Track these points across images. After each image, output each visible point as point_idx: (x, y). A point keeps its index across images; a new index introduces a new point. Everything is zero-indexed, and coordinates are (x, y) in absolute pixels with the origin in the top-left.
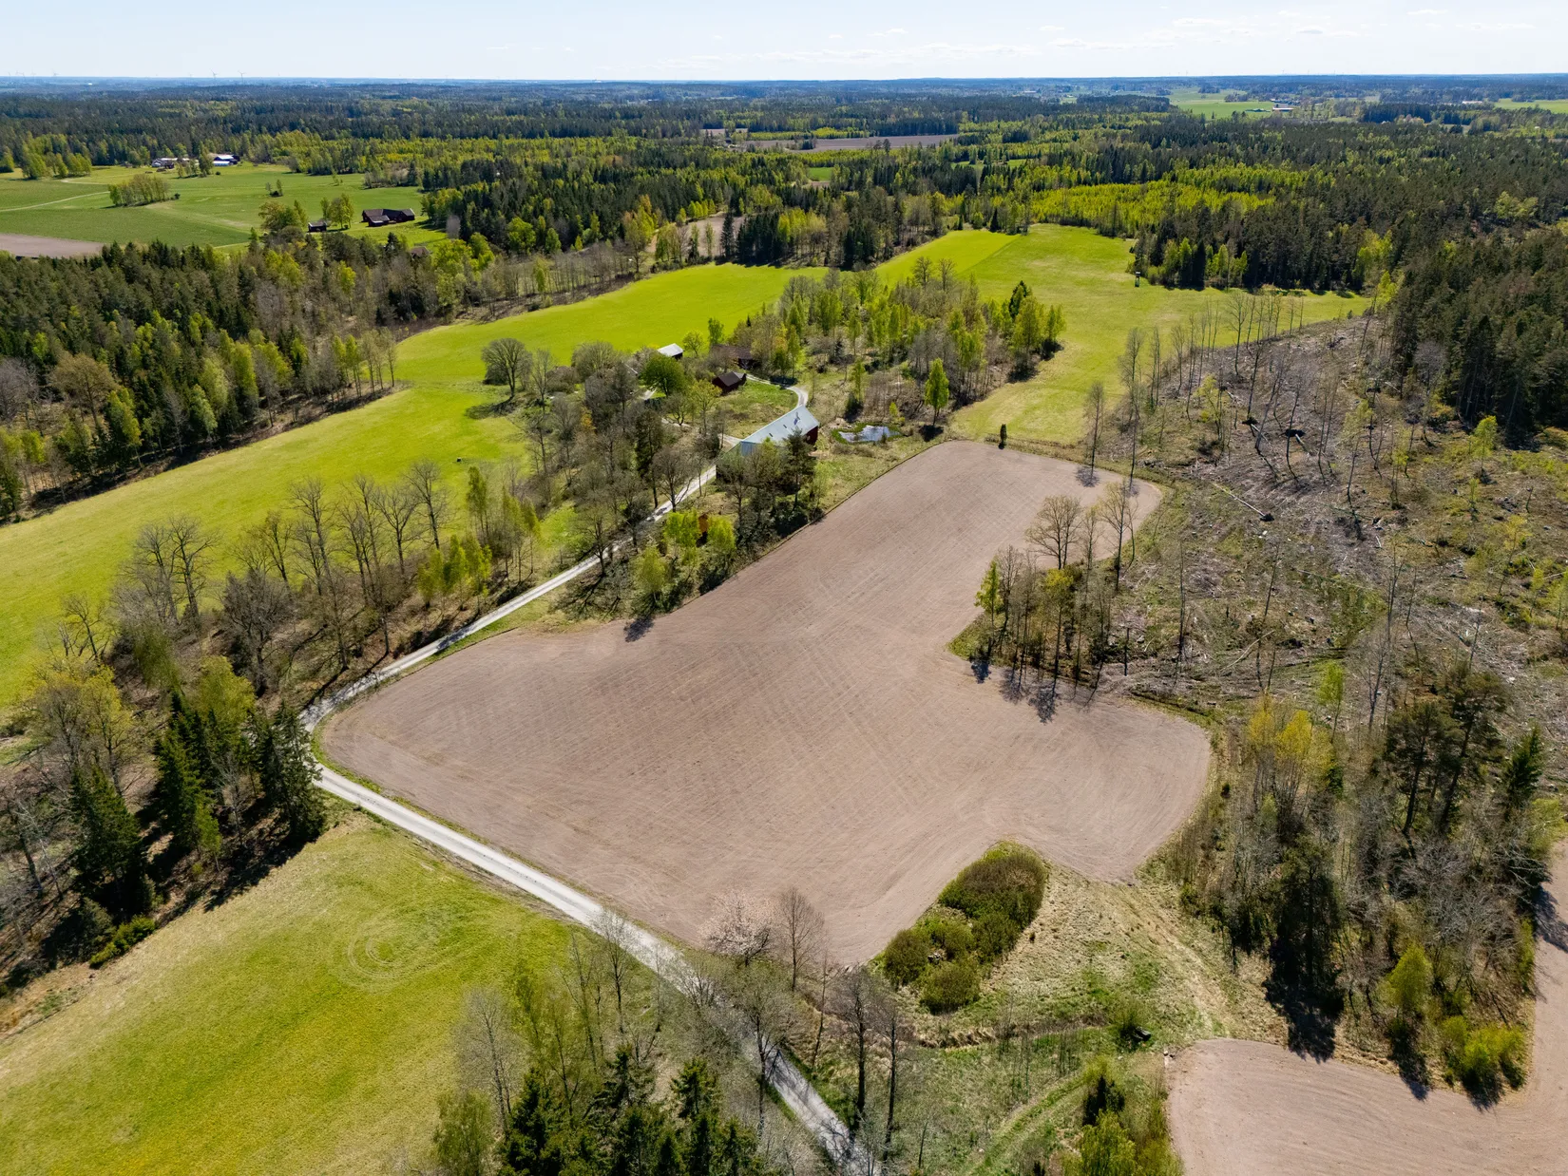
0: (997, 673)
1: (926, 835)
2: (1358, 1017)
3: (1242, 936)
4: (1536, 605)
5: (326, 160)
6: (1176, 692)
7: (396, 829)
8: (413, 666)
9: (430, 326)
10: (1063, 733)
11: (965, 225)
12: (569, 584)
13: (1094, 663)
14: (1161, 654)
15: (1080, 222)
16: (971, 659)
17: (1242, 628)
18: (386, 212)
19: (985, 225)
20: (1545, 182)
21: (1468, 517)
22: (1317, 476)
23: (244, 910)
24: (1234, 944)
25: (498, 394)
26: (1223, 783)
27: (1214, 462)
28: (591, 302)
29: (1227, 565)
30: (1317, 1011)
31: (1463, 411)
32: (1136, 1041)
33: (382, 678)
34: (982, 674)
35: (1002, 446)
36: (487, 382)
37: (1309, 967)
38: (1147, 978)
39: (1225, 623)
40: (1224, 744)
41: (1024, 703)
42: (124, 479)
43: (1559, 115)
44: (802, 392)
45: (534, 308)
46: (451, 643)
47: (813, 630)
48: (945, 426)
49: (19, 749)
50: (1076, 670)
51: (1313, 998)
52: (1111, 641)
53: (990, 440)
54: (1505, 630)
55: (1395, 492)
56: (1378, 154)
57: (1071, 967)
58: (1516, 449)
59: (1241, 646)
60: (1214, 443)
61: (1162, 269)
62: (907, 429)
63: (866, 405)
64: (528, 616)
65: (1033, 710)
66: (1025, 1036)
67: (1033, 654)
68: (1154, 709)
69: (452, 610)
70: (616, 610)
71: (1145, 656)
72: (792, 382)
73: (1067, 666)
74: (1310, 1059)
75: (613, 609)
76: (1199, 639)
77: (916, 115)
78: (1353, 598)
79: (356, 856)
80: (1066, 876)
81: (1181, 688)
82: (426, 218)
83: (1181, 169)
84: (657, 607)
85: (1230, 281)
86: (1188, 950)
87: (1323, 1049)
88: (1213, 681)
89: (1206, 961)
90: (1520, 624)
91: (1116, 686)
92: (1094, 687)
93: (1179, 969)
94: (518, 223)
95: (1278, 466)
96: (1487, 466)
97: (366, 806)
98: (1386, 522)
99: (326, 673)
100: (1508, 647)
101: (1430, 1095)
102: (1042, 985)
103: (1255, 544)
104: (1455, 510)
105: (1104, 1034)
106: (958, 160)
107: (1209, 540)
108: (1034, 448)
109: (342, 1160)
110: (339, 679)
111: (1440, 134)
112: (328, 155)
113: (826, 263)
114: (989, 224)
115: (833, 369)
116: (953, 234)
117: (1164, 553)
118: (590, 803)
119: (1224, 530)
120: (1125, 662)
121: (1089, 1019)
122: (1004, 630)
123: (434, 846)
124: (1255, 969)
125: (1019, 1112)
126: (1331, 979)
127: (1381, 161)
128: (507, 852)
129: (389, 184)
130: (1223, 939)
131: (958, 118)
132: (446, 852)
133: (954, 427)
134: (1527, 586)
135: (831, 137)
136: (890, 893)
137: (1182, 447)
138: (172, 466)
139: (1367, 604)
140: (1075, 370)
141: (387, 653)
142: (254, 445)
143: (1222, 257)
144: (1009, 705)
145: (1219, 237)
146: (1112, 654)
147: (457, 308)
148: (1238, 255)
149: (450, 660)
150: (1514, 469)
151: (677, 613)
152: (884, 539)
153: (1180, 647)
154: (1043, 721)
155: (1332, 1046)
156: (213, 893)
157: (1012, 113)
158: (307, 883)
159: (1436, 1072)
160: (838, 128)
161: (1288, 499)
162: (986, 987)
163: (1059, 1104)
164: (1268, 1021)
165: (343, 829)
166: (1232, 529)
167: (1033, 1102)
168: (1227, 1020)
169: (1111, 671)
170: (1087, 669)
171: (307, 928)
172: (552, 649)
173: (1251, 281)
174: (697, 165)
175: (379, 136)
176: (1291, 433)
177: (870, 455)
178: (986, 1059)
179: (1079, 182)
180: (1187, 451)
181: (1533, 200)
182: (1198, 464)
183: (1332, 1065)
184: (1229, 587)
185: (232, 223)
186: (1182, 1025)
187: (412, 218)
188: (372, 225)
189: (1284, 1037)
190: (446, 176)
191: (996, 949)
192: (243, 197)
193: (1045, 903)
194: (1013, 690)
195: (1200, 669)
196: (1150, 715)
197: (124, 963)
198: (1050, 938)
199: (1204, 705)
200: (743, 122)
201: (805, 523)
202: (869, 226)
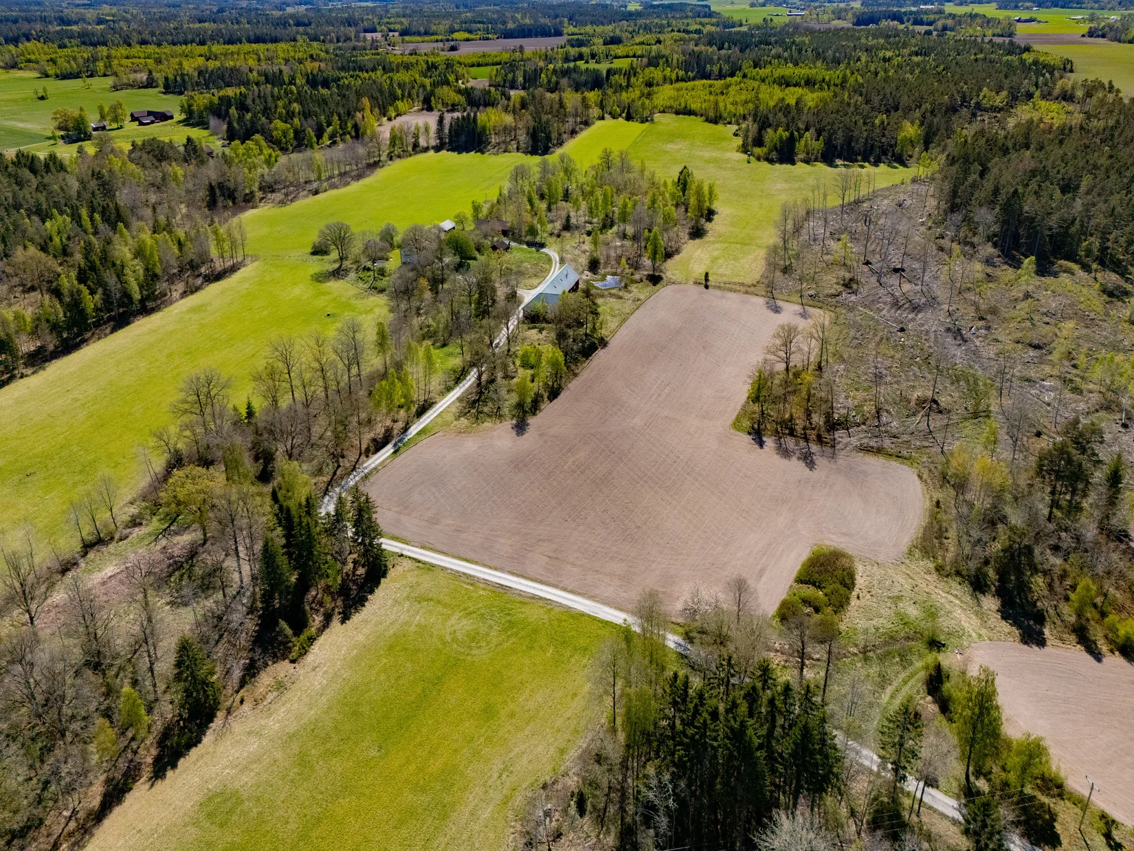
0: (769, 442)
1: (770, 544)
2: (1054, 623)
3: (978, 585)
4: (1082, 378)
5: (71, 67)
6: (885, 446)
7: (433, 566)
8: (383, 461)
9: (243, 209)
10: (827, 477)
11: (606, 115)
12: (460, 400)
13: (828, 431)
14: (868, 422)
15: (688, 112)
16: (749, 433)
17: (913, 403)
18: (150, 113)
19: (620, 115)
20: (1006, 77)
21: (1028, 324)
22: (923, 300)
23: (366, 621)
24: (974, 590)
25: (329, 262)
26: (935, 500)
27: (855, 293)
28: (355, 186)
29: (888, 363)
30: (1031, 622)
31: (1002, 251)
32: (939, 647)
33: (366, 471)
34: (761, 444)
35: (707, 287)
36: (314, 253)
37: (1020, 599)
38: (932, 613)
39: (901, 400)
40: (925, 476)
41: (794, 459)
42: (85, 341)
43: (992, 19)
44: (552, 252)
45: (316, 193)
46: (400, 444)
47: (638, 421)
48: (663, 275)
49: (150, 534)
50: (819, 437)
51: (1028, 616)
52: (836, 416)
53: (697, 283)
54: (1068, 395)
55: (978, 309)
56: (881, 55)
57: (887, 611)
58: (1044, 276)
59: (914, 415)
60: (851, 280)
61: (765, 150)
62: (637, 277)
63: (602, 261)
64: (441, 422)
65: (801, 464)
66: (874, 651)
67: (787, 428)
68: (876, 458)
69: (388, 423)
70: (501, 416)
71: (858, 425)
72: (542, 245)
73: (812, 435)
74: (1035, 648)
75: (497, 415)
76: (887, 411)
77: (527, 21)
78: (971, 380)
79: (418, 584)
80: (863, 560)
81: (887, 443)
82: (183, 116)
83: (747, 67)
84: (526, 412)
85: (813, 157)
86: (949, 596)
87: (1041, 643)
88: (905, 438)
89: (962, 601)
90: (1077, 390)
91: (846, 445)
92: (833, 446)
93: (948, 606)
94: (279, 124)
95: (897, 294)
96: (1030, 288)
97: (405, 553)
98: (978, 329)
99: (329, 470)
100: (1073, 405)
101: (1104, 660)
102: (874, 622)
103: (900, 348)
104: (1019, 319)
105: (919, 646)
106: (575, 60)
107: (870, 346)
108: (728, 287)
109: (516, 750)
110: (338, 473)
111: (919, 37)
112: (72, 62)
113: (518, 149)
114: (624, 115)
115: (567, 234)
116: (599, 123)
117: (846, 356)
118: (549, 541)
119: (877, 339)
120: (848, 429)
121: (908, 638)
122: (763, 413)
123: (464, 574)
124: (991, 603)
125: (889, 690)
126: (1034, 604)
127: (885, 60)
128: (512, 573)
129: (132, 86)
130: (967, 588)
131: (561, 23)
132: (474, 576)
133: (669, 274)
134: (1075, 366)
135: (468, 40)
136: (764, 579)
137: (830, 282)
138: (114, 330)
139: (981, 384)
140: (732, 229)
141: (360, 454)
142: (166, 310)
143: (806, 141)
144: (785, 462)
145: (802, 126)
146: (839, 424)
147: (259, 194)
148: (817, 140)
149: (404, 456)
150: (1046, 290)
151: (540, 415)
152: (655, 357)
153: (878, 417)
154: (811, 470)
155: (1044, 640)
156: (340, 613)
157: (601, 19)
158: (396, 602)
159: (1104, 649)
160: (470, 32)
161: (910, 316)
162: (842, 627)
163: (910, 683)
164: (1007, 630)
165: (399, 568)
166: (882, 339)
167: (895, 684)
168: (983, 632)
169: (839, 434)
170: (825, 435)
171: (413, 628)
172: (470, 445)
173: (828, 157)
174: (384, 69)
175: (105, 44)
176: (896, 270)
177: (621, 298)
178: (859, 665)
179: (678, 80)
180: (835, 286)
181: (1004, 93)
182: (844, 295)
183: (1047, 650)
184: (895, 377)
185: (21, 125)
186: (960, 637)
187: (171, 117)
188: (141, 124)
189: (1018, 638)
190: (183, 80)
191: (841, 605)
192: (15, 101)
193: (857, 577)
194: (785, 453)
195: (894, 431)
196: (874, 463)
197: (310, 658)
198: (868, 596)
199: (904, 453)
200: (392, 27)
201: (597, 349)
202: (548, 122)
